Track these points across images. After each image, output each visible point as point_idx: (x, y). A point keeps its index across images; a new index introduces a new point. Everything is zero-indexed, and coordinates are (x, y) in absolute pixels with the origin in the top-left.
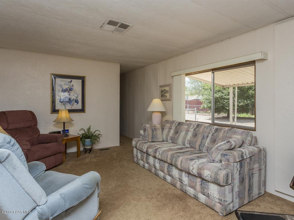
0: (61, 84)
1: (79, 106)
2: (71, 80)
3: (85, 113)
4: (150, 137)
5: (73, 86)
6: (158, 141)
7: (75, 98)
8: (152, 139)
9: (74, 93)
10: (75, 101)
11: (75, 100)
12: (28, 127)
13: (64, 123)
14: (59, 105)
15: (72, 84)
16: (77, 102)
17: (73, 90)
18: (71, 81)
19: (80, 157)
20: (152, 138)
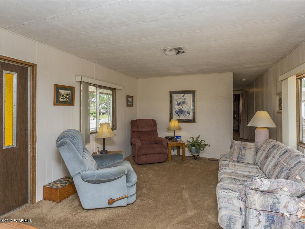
0: (176, 98)
1: (190, 117)
2: (184, 94)
3: (196, 123)
4: (235, 156)
5: (185, 99)
6: (245, 162)
7: (187, 110)
8: (237, 159)
9: (186, 105)
10: (187, 113)
11: (187, 111)
12: (151, 131)
13: (175, 130)
14: (175, 115)
15: (184, 98)
16: (189, 113)
17: (185, 103)
18: (184, 96)
19: (185, 161)
20: (238, 157)
